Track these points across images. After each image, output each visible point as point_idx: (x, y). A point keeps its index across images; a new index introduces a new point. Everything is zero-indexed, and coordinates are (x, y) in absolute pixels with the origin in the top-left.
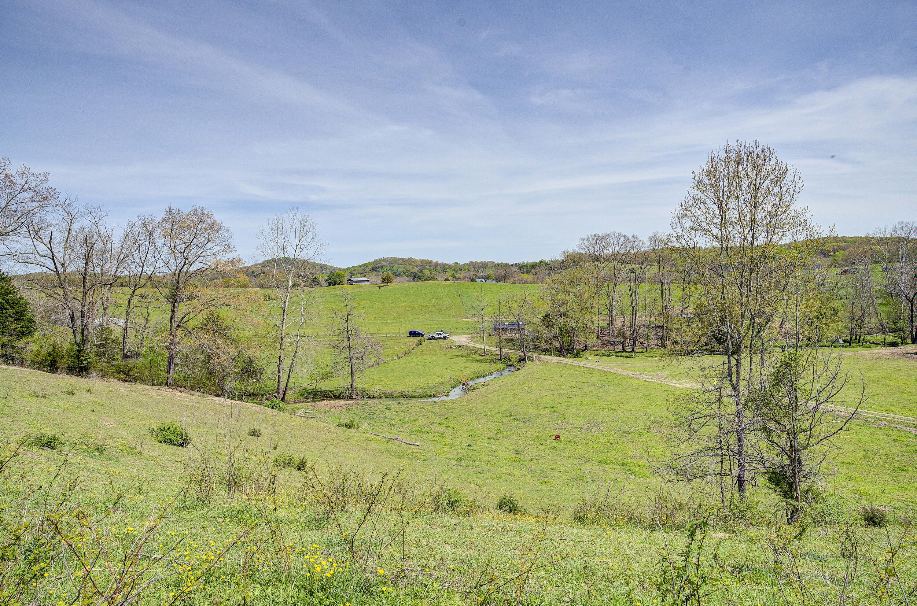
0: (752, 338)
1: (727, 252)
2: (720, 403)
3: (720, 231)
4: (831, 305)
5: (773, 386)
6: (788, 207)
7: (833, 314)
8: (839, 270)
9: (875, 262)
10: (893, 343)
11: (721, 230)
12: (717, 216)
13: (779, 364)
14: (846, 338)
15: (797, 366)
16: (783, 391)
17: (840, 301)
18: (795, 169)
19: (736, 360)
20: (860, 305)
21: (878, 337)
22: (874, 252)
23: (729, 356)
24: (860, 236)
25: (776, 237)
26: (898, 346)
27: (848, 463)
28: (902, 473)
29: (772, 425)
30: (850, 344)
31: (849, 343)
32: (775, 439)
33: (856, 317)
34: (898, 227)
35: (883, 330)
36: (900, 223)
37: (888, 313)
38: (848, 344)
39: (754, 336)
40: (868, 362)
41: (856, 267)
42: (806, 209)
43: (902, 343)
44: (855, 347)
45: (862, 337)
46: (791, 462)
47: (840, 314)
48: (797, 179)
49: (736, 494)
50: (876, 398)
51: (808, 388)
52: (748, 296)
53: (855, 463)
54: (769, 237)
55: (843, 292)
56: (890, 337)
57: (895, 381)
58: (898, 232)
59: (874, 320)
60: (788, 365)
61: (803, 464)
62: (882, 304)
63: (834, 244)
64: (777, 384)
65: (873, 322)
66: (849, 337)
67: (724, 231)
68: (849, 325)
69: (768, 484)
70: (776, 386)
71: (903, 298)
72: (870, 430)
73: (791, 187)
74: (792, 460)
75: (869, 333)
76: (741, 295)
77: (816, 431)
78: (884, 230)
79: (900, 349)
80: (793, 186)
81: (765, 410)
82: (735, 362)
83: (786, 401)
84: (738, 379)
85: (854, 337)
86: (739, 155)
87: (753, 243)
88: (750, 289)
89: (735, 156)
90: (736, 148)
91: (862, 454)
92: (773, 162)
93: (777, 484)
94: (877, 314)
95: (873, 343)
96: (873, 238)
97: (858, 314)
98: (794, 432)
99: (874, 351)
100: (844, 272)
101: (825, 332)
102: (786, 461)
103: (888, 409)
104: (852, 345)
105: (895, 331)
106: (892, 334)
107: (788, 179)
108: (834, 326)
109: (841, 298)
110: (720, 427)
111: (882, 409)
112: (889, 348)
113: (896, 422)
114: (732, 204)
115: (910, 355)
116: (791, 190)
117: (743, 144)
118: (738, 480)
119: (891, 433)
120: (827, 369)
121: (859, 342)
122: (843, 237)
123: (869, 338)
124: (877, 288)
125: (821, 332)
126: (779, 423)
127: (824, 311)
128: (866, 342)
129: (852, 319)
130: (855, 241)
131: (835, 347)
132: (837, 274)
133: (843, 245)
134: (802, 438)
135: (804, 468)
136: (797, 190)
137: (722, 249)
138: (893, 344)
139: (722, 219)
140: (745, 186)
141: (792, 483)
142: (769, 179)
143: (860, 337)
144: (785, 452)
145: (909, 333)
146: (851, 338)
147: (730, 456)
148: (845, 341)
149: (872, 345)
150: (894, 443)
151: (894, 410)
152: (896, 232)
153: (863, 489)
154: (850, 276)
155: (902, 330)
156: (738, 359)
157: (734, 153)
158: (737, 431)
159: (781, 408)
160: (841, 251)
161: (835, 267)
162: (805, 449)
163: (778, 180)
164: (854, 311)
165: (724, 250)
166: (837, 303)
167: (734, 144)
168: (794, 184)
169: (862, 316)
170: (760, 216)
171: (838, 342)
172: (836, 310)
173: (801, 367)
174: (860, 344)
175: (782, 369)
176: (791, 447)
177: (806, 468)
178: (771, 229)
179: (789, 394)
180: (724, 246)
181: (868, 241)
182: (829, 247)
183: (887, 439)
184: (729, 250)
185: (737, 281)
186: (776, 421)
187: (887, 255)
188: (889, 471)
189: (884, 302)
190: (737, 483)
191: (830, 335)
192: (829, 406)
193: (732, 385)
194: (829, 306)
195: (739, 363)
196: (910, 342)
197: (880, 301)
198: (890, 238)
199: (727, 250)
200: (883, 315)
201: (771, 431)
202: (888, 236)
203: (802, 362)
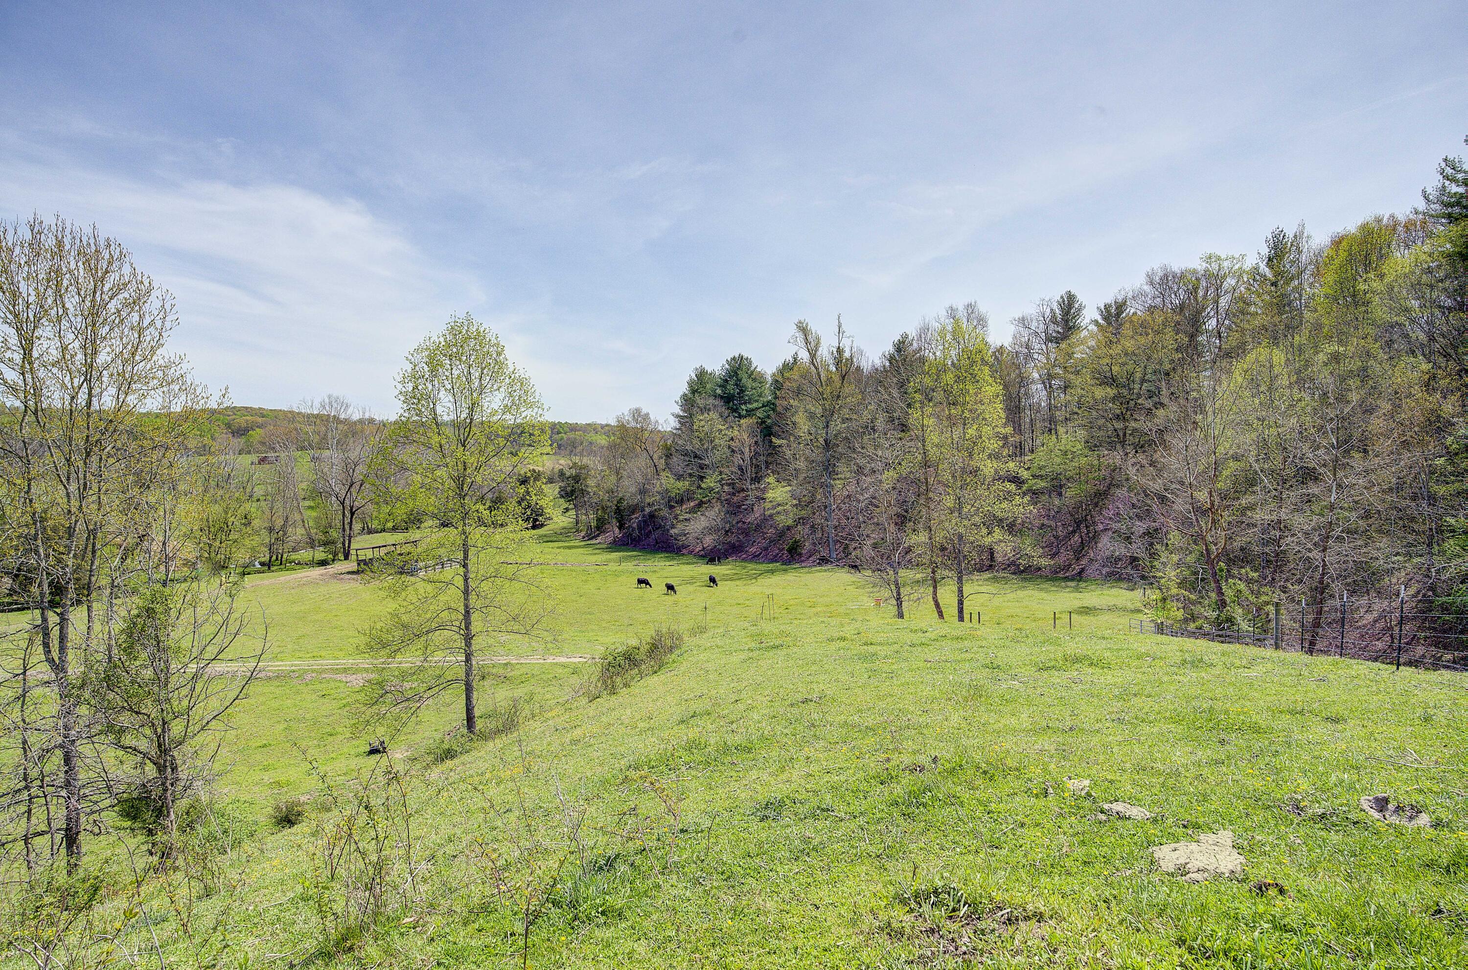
0: (91, 571)
1: (37, 417)
2: (24, 701)
3: (21, 377)
4: (241, 511)
5: (125, 650)
6: (153, 350)
7: (245, 525)
8: (254, 458)
9: (303, 448)
10: (322, 561)
11: (23, 374)
12: (14, 348)
13: (135, 612)
14: (263, 560)
15: (168, 610)
16: (144, 655)
17: (254, 505)
18: (164, 290)
19: (58, 614)
20: (281, 509)
21: (305, 555)
22: (298, 434)
23: (43, 609)
24: (283, 408)
25: (131, 399)
26: (329, 564)
27: (264, 746)
28: (331, 739)
29: (125, 719)
30: (269, 568)
31: (268, 566)
32: (128, 740)
33: (277, 528)
34: (327, 400)
35: (312, 544)
36: (329, 397)
37: (317, 519)
38: (266, 568)
39: (94, 567)
40: (293, 591)
41: (277, 454)
42: (183, 357)
43: (333, 560)
44: (276, 571)
45: (285, 556)
46: (160, 771)
47: (256, 523)
48: (168, 307)
49: (62, 861)
50: (301, 641)
51: (186, 644)
52: (82, 498)
53: (272, 743)
54: (122, 397)
55: (259, 491)
56: (320, 554)
57: (325, 614)
58: (327, 408)
59: (300, 531)
60: (150, 612)
61: (180, 769)
62: (310, 507)
63: (248, 418)
64: (131, 647)
65: (297, 533)
66: (268, 556)
67: (28, 376)
68: (267, 540)
69: (118, 824)
70: (129, 650)
71: (334, 499)
72: (294, 690)
73: (158, 318)
74: (161, 769)
75: (294, 550)
76: (68, 495)
77: (197, 713)
78: (310, 404)
79: (332, 569)
80: (161, 316)
81: (111, 696)
82: (57, 619)
83: (148, 673)
84: (62, 649)
85: (274, 558)
86: (60, 244)
87: (89, 404)
88: (85, 484)
89: (51, 242)
90: (54, 228)
91: (282, 726)
92: (126, 270)
93: (134, 818)
94: (303, 522)
95: (299, 563)
96: (299, 413)
97: (279, 523)
98: (163, 720)
99: (300, 575)
100: (263, 461)
101: (235, 552)
102: (151, 770)
103: (315, 654)
104: (273, 568)
105: (325, 544)
106: (321, 549)
107: (153, 304)
108: (247, 542)
109: (258, 500)
110: (24, 748)
111: (308, 656)
112: (317, 569)
113: (324, 671)
114: (46, 331)
115: (342, 576)
116: (158, 324)
117: (68, 225)
118: (66, 836)
119: (318, 686)
120: (214, 610)
121: (281, 564)
122: (260, 408)
123: (294, 556)
124: (304, 485)
125: (228, 553)
126: (137, 713)
127: (232, 519)
128: (290, 563)
129: (271, 530)
130: (276, 416)
131: (249, 574)
132: (252, 463)
133: (260, 420)
134: (177, 728)
135: (181, 776)
136: (168, 325)
137: (26, 411)
138: (323, 563)
139: (25, 354)
140: (71, 302)
141: (162, 806)
142: (120, 297)
143: (282, 556)
144: (150, 759)
145: (341, 545)
146: (271, 558)
147: (45, 796)
148: (262, 564)
149: (298, 567)
150: (322, 700)
151: (323, 654)
152: (324, 408)
153: (283, 779)
154: (268, 466)
155: (333, 542)
156: (62, 614)
157: (50, 235)
158: (61, 746)
159: (140, 686)
160: (258, 430)
161: (249, 452)
162: (180, 744)
163: (135, 303)
164: (273, 519)
165: (29, 412)
166: (250, 507)
167: (49, 220)
168: (162, 313)
169: (284, 527)
170: (103, 358)
171: (254, 565)
172: (248, 517)
173: (173, 613)
174: (282, 567)
175: (139, 620)
176: (160, 746)
177: (183, 774)
178: (126, 384)
179: (153, 658)
180: (31, 403)
181: (291, 417)
182: (241, 421)
183: (314, 697)
184: (40, 413)
185: (57, 470)
186: (131, 709)
187: (316, 439)
188: (315, 742)
189: (312, 504)
190: (64, 842)
191: (241, 556)
192: (219, 667)
193: (50, 661)
194: (239, 512)
195: (65, 619)
196: (342, 558)
197: (307, 503)
198: (318, 415)
199: (35, 413)
200: (311, 524)
201: (122, 731)
202: (315, 412)
203: (175, 604)
